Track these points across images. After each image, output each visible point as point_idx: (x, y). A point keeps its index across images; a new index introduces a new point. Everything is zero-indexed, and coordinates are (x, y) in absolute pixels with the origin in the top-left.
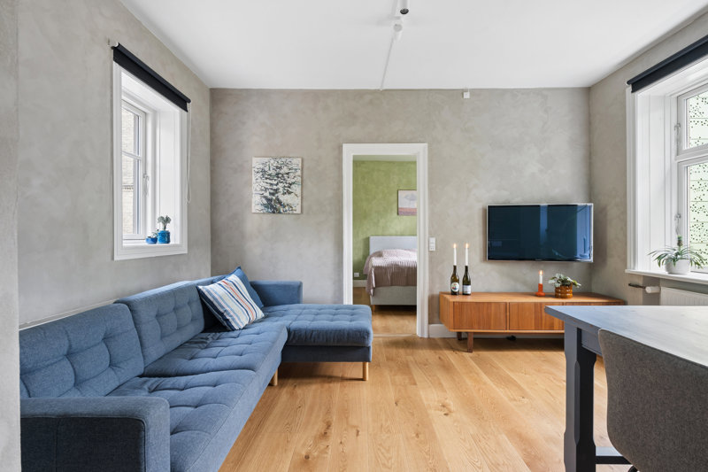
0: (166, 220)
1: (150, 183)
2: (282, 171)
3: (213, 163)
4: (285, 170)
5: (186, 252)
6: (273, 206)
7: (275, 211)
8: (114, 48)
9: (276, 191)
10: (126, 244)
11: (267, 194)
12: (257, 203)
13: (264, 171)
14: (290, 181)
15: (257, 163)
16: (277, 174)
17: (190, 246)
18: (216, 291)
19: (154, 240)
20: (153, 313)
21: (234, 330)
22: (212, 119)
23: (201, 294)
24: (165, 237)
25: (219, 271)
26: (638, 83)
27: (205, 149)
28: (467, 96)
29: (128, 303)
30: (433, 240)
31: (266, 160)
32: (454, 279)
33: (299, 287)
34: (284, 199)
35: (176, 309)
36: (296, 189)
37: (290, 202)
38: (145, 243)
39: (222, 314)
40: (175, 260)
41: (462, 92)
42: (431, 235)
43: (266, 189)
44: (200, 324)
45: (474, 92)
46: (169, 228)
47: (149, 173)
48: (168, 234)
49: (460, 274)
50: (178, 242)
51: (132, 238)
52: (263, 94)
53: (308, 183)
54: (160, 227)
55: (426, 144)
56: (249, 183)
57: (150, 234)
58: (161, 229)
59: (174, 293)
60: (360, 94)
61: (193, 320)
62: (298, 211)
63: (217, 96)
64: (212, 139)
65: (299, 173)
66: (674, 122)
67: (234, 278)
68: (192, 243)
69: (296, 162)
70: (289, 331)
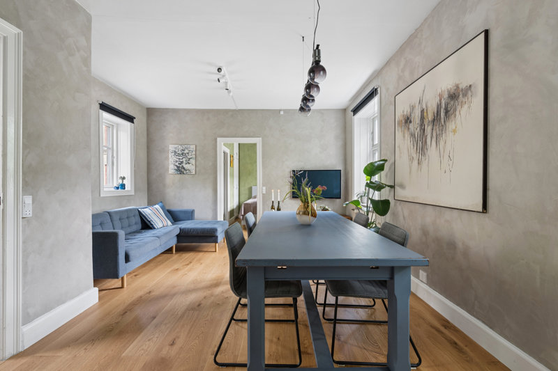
0: (124, 178)
1: (115, 160)
2: (185, 152)
3: (148, 147)
4: (186, 151)
5: (133, 194)
6: (180, 170)
7: (181, 173)
8: (100, 104)
9: (182, 162)
10: (105, 189)
11: (177, 164)
12: (171, 168)
13: (175, 152)
14: (189, 157)
15: (171, 148)
16: (182, 154)
17: (135, 191)
18: (147, 212)
19: (118, 188)
20: (118, 218)
21: (155, 228)
22: (148, 123)
23: (140, 212)
24: (123, 186)
25: (151, 203)
26: (356, 111)
27: (144, 140)
28: (282, 113)
29: (109, 213)
30: (264, 188)
31: (176, 146)
32: (273, 208)
33: (192, 212)
34: (186, 166)
35: (128, 218)
36: (193, 161)
37: (189, 168)
38: (113, 189)
39: (149, 222)
40: (128, 198)
41: (280, 110)
42: (263, 186)
43: (176, 161)
44: (140, 226)
45: (285, 111)
46: (125, 182)
47: (115, 155)
48: (124, 185)
49: (276, 206)
50: (129, 189)
51: (108, 187)
52: (175, 111)
53: (199, 158)
54: (120, 181)
55: (261, 138)
56: (167, 158)
57: (115, 185)
58: (121, 182)
59: (127, 211)
60: (226, 112)
61: (136, 224)
62: (194, 173)
63: (151, 112)
64: (148, 135)
65: (194, 153)
66: (371, 131)
67: (157, 206)
68: (136, 189)
69: (193, 147)
70: (180, 229)
